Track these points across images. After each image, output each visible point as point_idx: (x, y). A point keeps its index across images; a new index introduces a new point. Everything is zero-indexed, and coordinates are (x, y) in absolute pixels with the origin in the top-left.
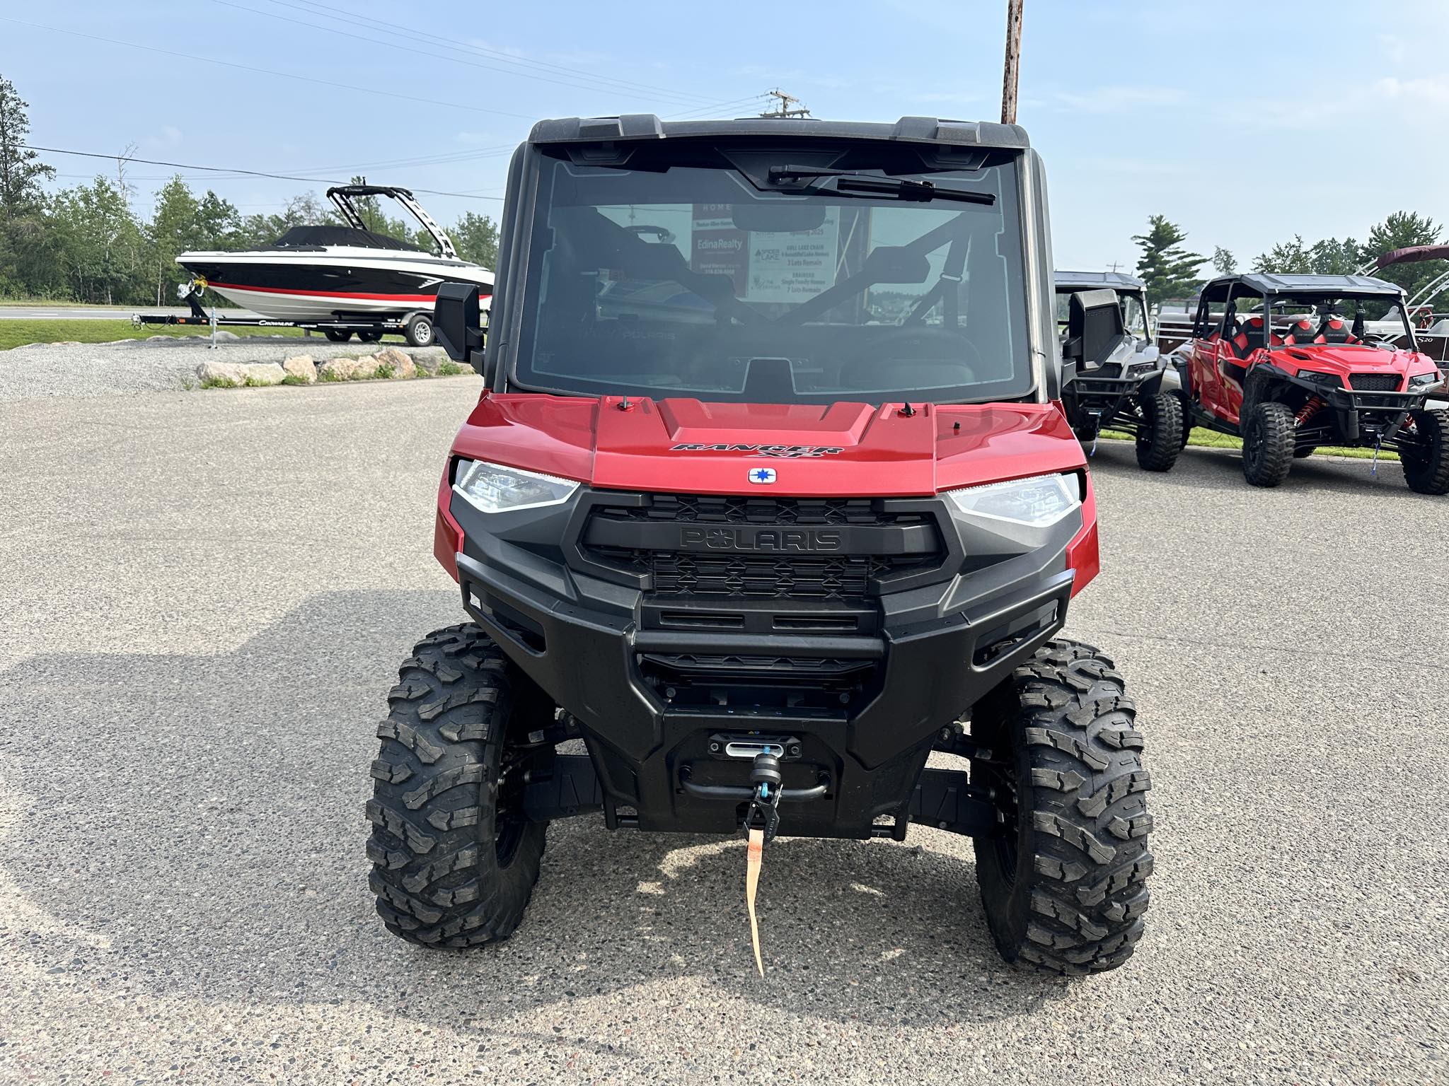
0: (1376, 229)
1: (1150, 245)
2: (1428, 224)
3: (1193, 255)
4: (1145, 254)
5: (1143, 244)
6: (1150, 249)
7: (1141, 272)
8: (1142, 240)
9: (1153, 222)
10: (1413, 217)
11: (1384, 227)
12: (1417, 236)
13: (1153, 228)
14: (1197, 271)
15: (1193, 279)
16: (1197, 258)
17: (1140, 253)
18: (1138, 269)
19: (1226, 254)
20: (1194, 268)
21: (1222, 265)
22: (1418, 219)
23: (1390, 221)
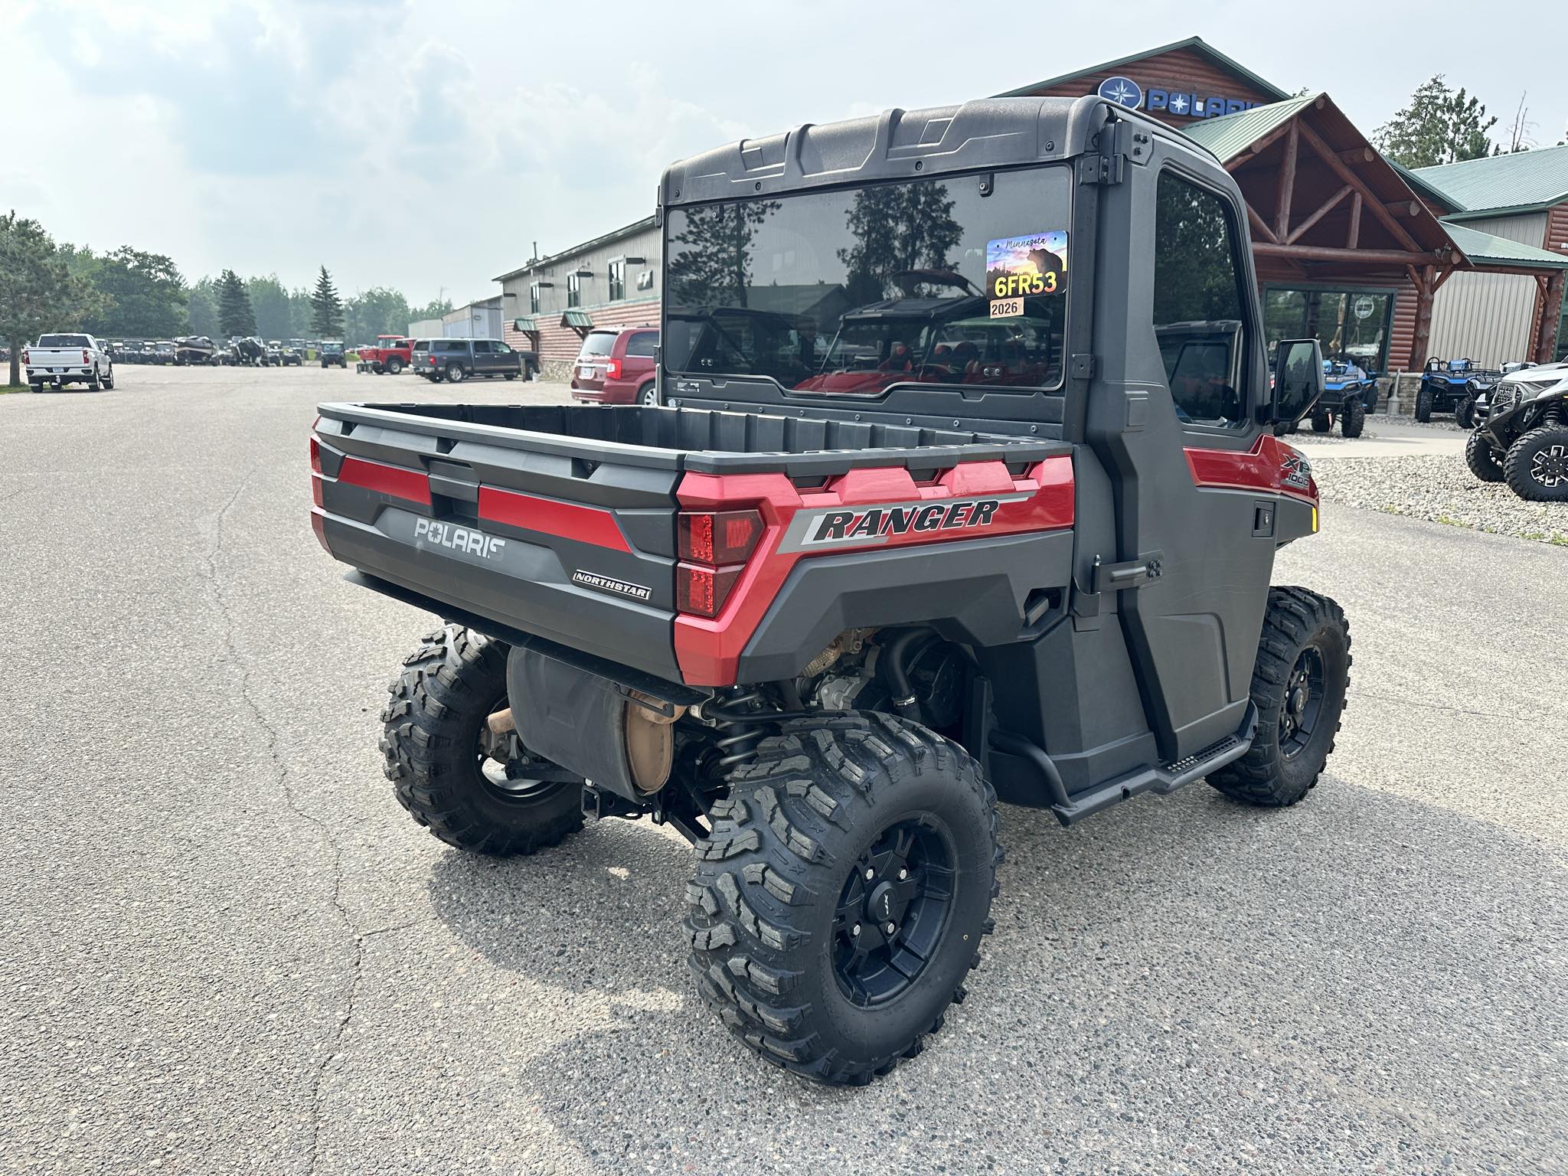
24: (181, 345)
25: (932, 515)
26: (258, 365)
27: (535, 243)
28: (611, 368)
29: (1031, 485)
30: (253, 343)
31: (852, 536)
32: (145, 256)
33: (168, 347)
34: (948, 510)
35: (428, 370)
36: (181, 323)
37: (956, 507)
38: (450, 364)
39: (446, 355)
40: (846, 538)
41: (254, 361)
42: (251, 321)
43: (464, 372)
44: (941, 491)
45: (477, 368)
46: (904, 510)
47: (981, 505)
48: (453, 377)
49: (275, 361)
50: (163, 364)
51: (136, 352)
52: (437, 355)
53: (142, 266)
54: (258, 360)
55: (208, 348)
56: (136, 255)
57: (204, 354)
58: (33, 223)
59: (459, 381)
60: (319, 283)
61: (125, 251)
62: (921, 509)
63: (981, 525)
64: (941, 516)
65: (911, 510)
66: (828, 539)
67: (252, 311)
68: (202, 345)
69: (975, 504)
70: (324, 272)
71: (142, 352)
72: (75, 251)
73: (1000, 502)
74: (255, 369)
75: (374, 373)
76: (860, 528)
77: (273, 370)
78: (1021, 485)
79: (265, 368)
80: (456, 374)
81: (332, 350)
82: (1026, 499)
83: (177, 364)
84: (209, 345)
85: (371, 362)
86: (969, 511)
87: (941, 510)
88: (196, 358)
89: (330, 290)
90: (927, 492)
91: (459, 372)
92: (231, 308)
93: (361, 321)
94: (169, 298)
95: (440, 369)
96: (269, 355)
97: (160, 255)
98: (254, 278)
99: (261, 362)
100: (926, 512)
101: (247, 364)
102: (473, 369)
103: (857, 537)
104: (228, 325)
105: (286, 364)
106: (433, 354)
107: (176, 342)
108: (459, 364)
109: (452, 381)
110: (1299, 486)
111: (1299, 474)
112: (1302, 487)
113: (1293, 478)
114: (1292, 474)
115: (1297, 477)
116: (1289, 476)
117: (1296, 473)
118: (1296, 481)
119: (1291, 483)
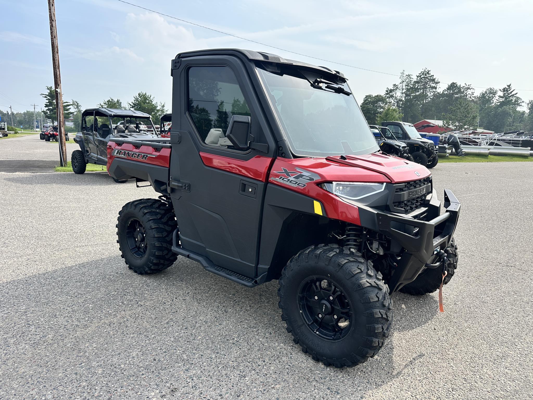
0: (135, 97)
1: (49, 98)
2: (150, 96)
3: (67, 102)
4: (47, 101)
5: (45, 97)
6: (49, 99)
7: (47, 108)
8: (45, 96)
9: (48, 89)
10: (146, 94)
11: (137, 97)
12: (148, 100)
13: (49, 91)
14: (70, 108)
15: (69, 111)
16: (69, 104)
17: (45, 101)
18: (45, 107)
19: (76, 102)
20: (68, 107)
21: (76, 107)
22: (147, 95)
23: (139, 94)
29: (158, 154)
37: (139, 155)
40: (120, 155)
44: (137, 150)
46: (130, 153)
47: (144, 155)
62: (132, 153)
63: (144, 160)
64: (136, 156)
66: (118, 155)
69: (143, 155)
73: (148, 156)
76: (123, 154)
78: (155, 153)
82: (155, 157)
87: (136, 154)
90: (135, 150)
100: (133, 154)
103: (122, 156)
110: (290, 184)
111: (294, 179)
112: (293, 185)
113: (285, 179)
114: (283, 177)
115: (289, 180)
116: (280, 177)
117: (289, 178)
118: (287, 181)
119: (281, 181)
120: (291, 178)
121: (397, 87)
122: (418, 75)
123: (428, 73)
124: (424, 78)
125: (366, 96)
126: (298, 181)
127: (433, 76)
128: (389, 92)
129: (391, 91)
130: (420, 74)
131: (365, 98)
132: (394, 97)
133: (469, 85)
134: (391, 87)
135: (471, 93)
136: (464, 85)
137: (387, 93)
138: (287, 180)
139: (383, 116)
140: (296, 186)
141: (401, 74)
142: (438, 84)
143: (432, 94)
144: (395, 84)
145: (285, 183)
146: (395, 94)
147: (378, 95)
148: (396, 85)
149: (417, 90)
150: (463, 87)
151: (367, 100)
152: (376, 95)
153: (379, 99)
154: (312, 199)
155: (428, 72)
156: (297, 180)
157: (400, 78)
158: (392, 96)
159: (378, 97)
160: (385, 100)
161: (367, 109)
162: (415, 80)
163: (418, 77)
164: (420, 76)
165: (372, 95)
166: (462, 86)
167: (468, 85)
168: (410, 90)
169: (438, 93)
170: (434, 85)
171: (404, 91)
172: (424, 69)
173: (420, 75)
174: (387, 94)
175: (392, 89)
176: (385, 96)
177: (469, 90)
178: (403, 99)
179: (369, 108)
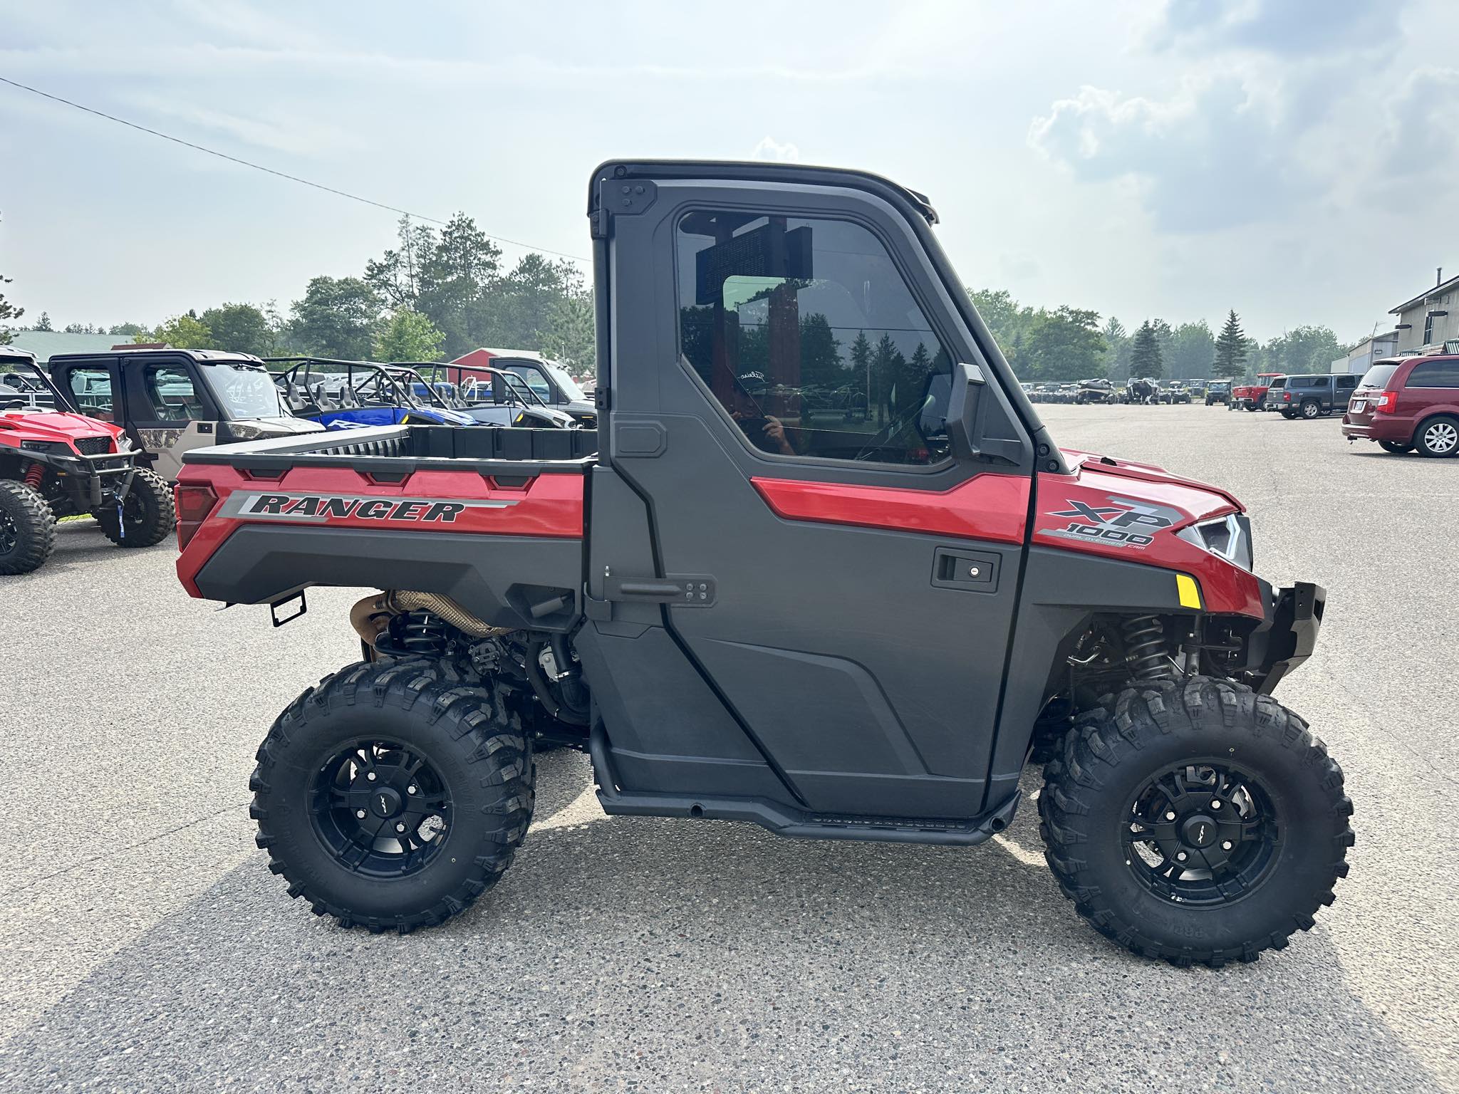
24: (1084, 386)
25: (379, 507)
26: (1147, 403)
27: (1439, 270)
28: (1383, 401)
30: (1145, 383)
31: (288, 513)
32: (1078, 313)
33: (1076, 389)
34: (396, 505)
35: (1281, 406)
36: (1098, 369)
37: (407, 504)
38: (1305, 401)
39: (1302, 391)
40: (282, 514)
41: (1144, 400)
42: (1159, 363)
43: (1321, 408)
45: (1336, 404)
46: (344, 501)
47: (440, 506)
48: (1308, 413)
49: (1166, 399)
50: (1071, 403)
51: (1051, 393)
52: (1293, 392)
53: (1075, 321)
54: (1148, 398)
55: (1106, 389)
56: (1071, 312)
57: (1102, 394)
58: (1004, 293)
59: (1314, 418)
60: (1226, 326)
61: (1062, 310)
62: (363, 502)
63: (442, 522)
64: (388, 509)
65: (352, 501)
66: (264, 513)
67: (1160, 355)
68: (1101, 386)
69: (434, 504)
70: (1233, 316)
71: (1056, 393)
72: (1033, 313)
73: (466, 506)
74: (1144, 406)
75: (1245, 409)
76: (296, 508)
77: (1163, 408)
79: (1155, 406)
80: (1311, 410)
81: (1218, 389)
82: (504, 506)
83: (1080, 403)
84: (1107, 386)
85: (1243, 399)
86: (424, 510)
87: (388, 504)
88: (1093, 397)
89: (1236, 333)
91: (1315, 408)
92: (1142, 353)
93: (1283, 360)
94: (1092, 347)
95: (1294, 405)
96: (1161, 394)
97: (1090, 311)
98: (1185, 325)
99: (1151, 400)
100: (370, 504)
101: (1138, 402)
102: (1331, 404)
103: (292, 514)
104: (1137, 368)
105: (1176, 402)
106: (1288, 391)
107: (1080, 384)
108: (1316, 400)
109: (1306, 418)
110: (1106, 541)
111: (1114, 528)
112: (1113, 543)
113: (1085, 530)
114: (1081, 525)
115: (1100, 531)
116: (1070, 526)
117: (1100, 526)
118: (1095, 534)
119: (1075, 535)
120: (1107, 526)
121: (397, 260)
122: (445, 229)
123: (469, 226)
124: (461, 237)
125: (314, 280)
126: (1129, 530)
127: (483, 234)
128: (375, 272)
129: (381, 268)
130: (449, 227)
131: (312, 285)
132: (391, 285)
133: (569, 263)
134: (381, 259)
135: (576, 284)
136: (559, 263)
137: (370, 273)
138: (1094, 531)
139: (389, 337)
140: (1123, 543)
141: (399, 225)
142: (499, 256)
143: (486, 281)
144: (391, 252)
145: (1088, 539)
146: (392, 278)
147: (347, 279)
148: (395, 255)
149: (448, 269)
150: (557, 266)
151: (317, 291)
152: (342, 278)
153: (350, 290)
154: (1174, 573)
155: (469, 223)
156: (1124, 529)
157: (400, 235)
158: (385, 284)
159: (349, 285)
160: (370, 292)
161: (324, 317)
162: (440, 242)
163: (445, 234)
164: (451, 234)
165: (330, 279)
166: (554, 266)
167: (566, 262)
168: (432, 268)
169: (502, 280)
170: (488, 258)
171: (416, 270)
172: (457, 214)
173: (449, 230)
174: (372, 277)
175: (385, 263)
176: (366, 281)
177: (571, 276)
178: (416, 292)
179: (328, 315)
